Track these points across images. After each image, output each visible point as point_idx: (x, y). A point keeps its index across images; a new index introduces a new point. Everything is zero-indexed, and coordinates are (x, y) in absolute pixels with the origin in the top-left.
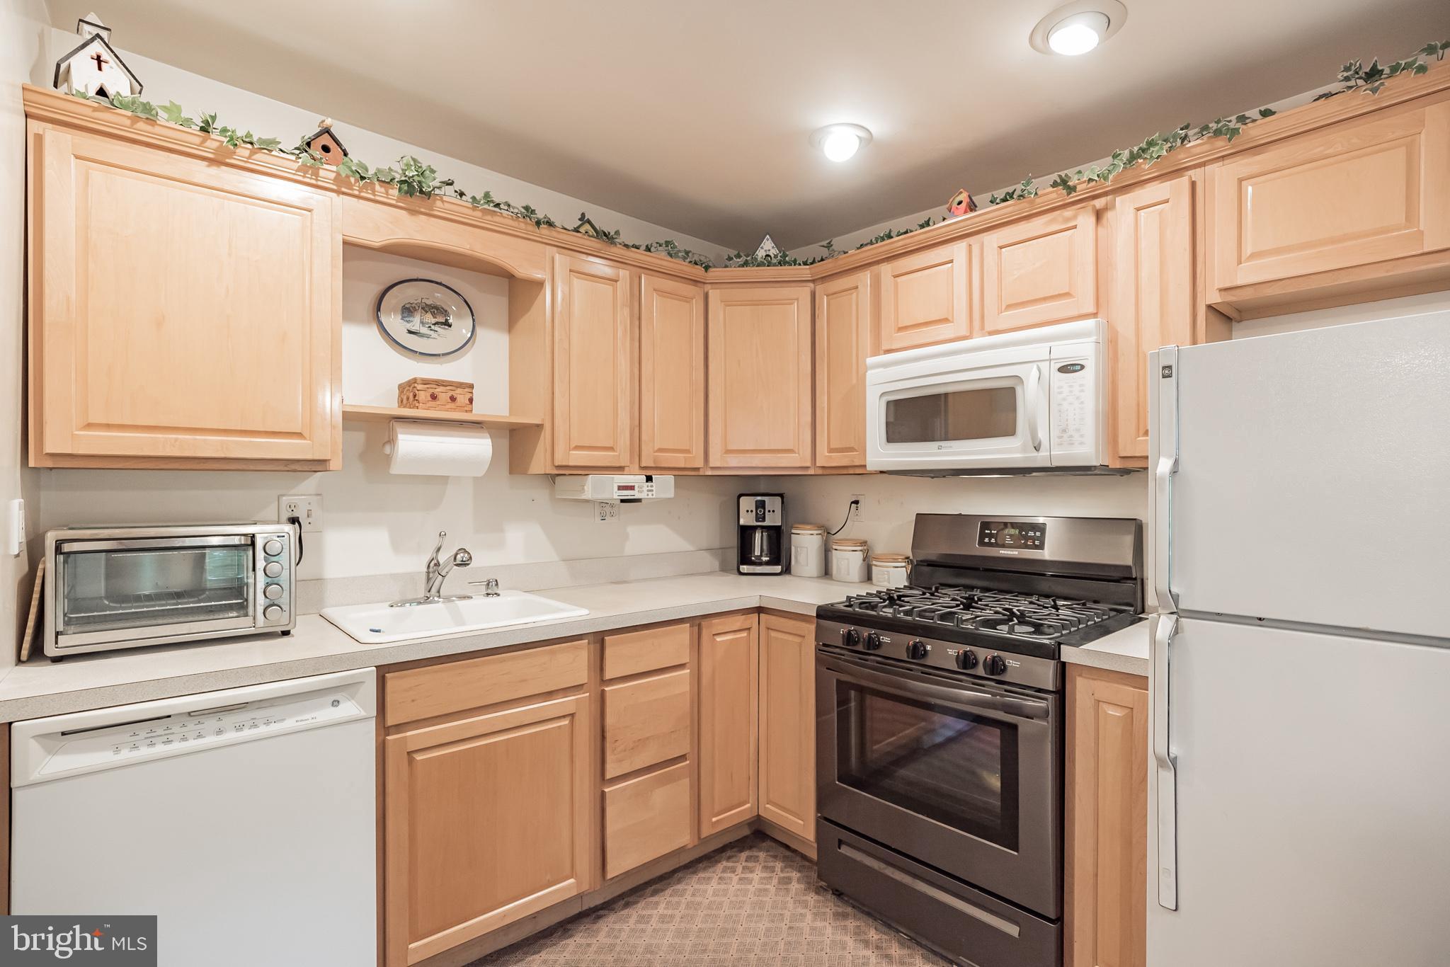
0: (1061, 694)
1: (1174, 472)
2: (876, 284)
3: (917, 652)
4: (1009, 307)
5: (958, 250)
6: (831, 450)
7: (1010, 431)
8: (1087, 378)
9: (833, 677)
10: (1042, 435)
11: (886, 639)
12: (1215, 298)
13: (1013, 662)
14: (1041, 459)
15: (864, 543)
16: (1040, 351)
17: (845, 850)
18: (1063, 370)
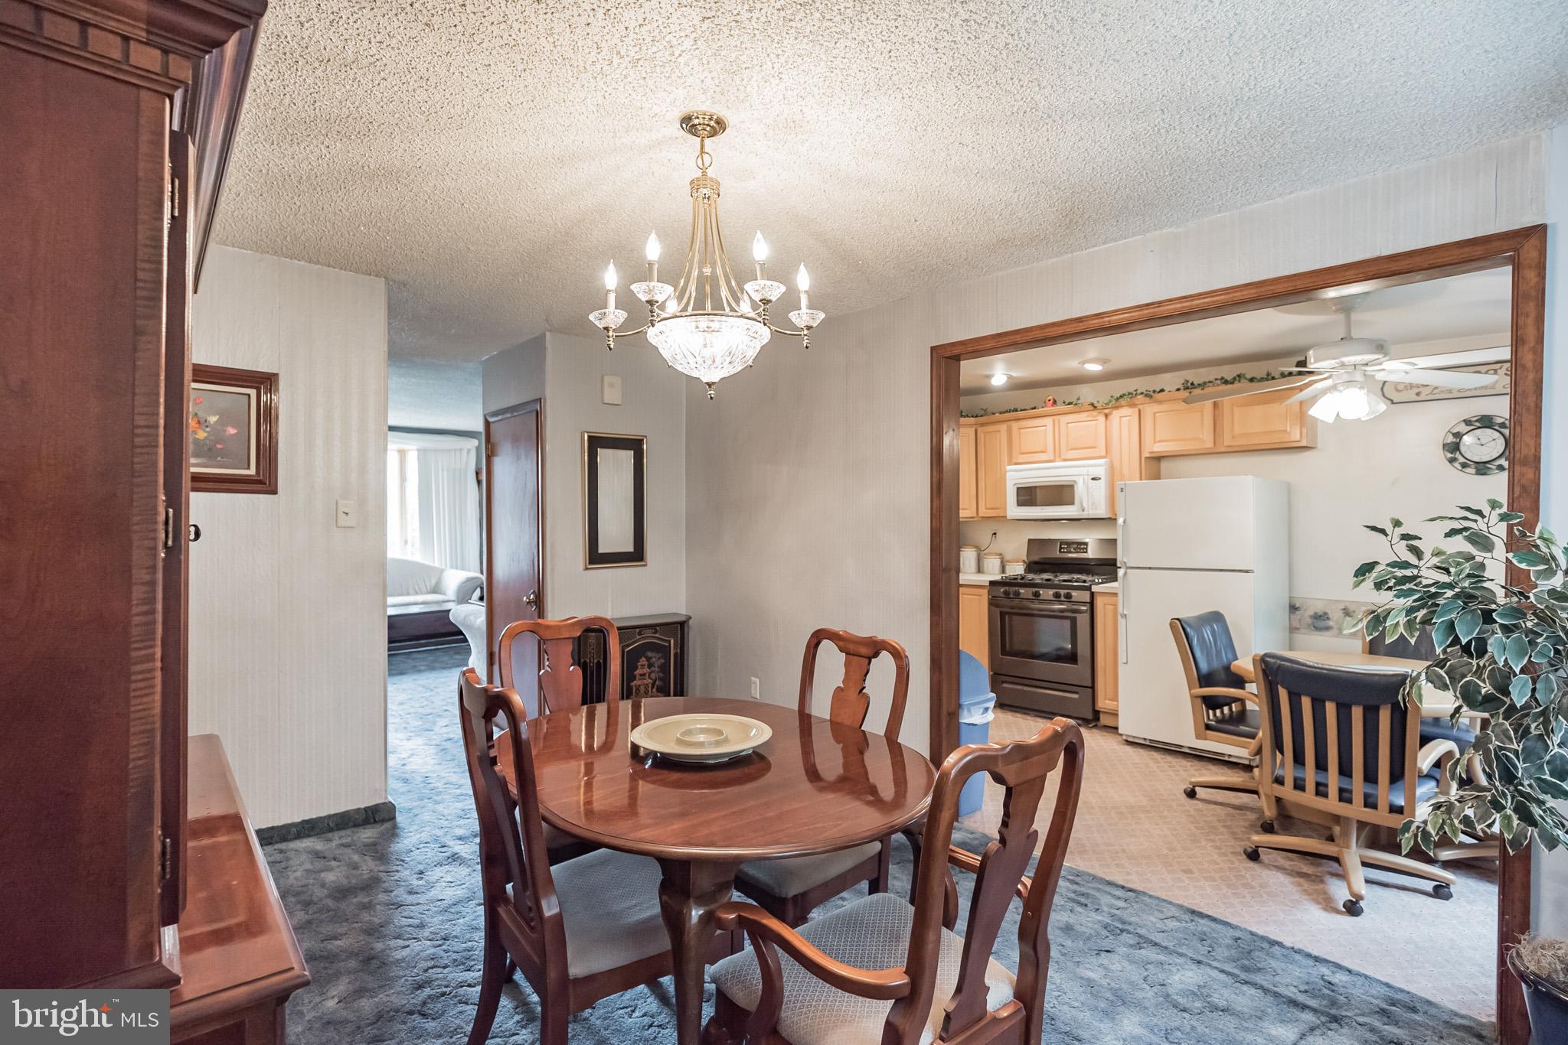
0: (1092, 604)
1: (1124, 522)
2: (1009, 431)
3: (1037, 595)
4: (1072, 449)
5: (1048, 421)
6: (987, 509)
7: (1072, 503)
8: (1102, 483)
9: (997, 611)
10: (1085, 505)
11: (1022, 591)
12: (1148, 455)
13: (1074, 593)
14: (1085, 515)
15: (1001, 554)
16: (1084, 470)
17: (1005, 685)
18: (1093, 479)
